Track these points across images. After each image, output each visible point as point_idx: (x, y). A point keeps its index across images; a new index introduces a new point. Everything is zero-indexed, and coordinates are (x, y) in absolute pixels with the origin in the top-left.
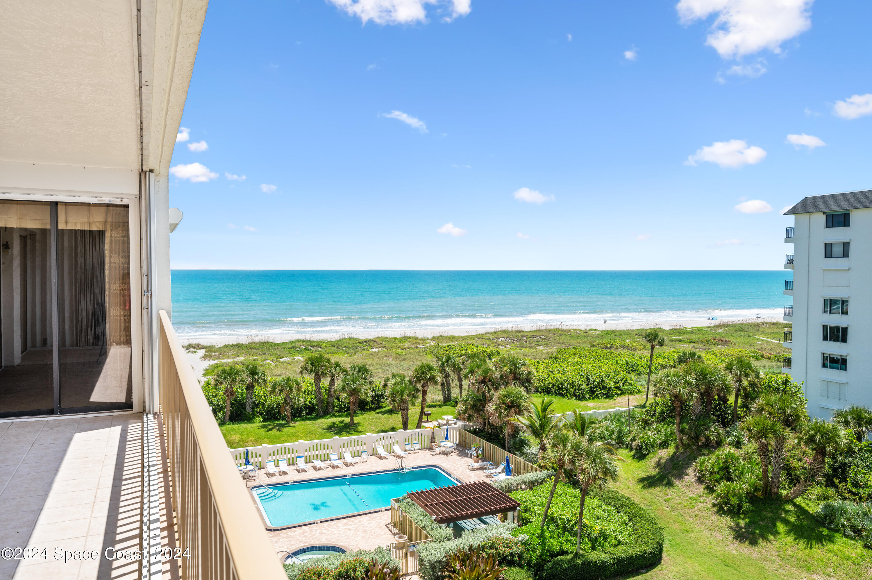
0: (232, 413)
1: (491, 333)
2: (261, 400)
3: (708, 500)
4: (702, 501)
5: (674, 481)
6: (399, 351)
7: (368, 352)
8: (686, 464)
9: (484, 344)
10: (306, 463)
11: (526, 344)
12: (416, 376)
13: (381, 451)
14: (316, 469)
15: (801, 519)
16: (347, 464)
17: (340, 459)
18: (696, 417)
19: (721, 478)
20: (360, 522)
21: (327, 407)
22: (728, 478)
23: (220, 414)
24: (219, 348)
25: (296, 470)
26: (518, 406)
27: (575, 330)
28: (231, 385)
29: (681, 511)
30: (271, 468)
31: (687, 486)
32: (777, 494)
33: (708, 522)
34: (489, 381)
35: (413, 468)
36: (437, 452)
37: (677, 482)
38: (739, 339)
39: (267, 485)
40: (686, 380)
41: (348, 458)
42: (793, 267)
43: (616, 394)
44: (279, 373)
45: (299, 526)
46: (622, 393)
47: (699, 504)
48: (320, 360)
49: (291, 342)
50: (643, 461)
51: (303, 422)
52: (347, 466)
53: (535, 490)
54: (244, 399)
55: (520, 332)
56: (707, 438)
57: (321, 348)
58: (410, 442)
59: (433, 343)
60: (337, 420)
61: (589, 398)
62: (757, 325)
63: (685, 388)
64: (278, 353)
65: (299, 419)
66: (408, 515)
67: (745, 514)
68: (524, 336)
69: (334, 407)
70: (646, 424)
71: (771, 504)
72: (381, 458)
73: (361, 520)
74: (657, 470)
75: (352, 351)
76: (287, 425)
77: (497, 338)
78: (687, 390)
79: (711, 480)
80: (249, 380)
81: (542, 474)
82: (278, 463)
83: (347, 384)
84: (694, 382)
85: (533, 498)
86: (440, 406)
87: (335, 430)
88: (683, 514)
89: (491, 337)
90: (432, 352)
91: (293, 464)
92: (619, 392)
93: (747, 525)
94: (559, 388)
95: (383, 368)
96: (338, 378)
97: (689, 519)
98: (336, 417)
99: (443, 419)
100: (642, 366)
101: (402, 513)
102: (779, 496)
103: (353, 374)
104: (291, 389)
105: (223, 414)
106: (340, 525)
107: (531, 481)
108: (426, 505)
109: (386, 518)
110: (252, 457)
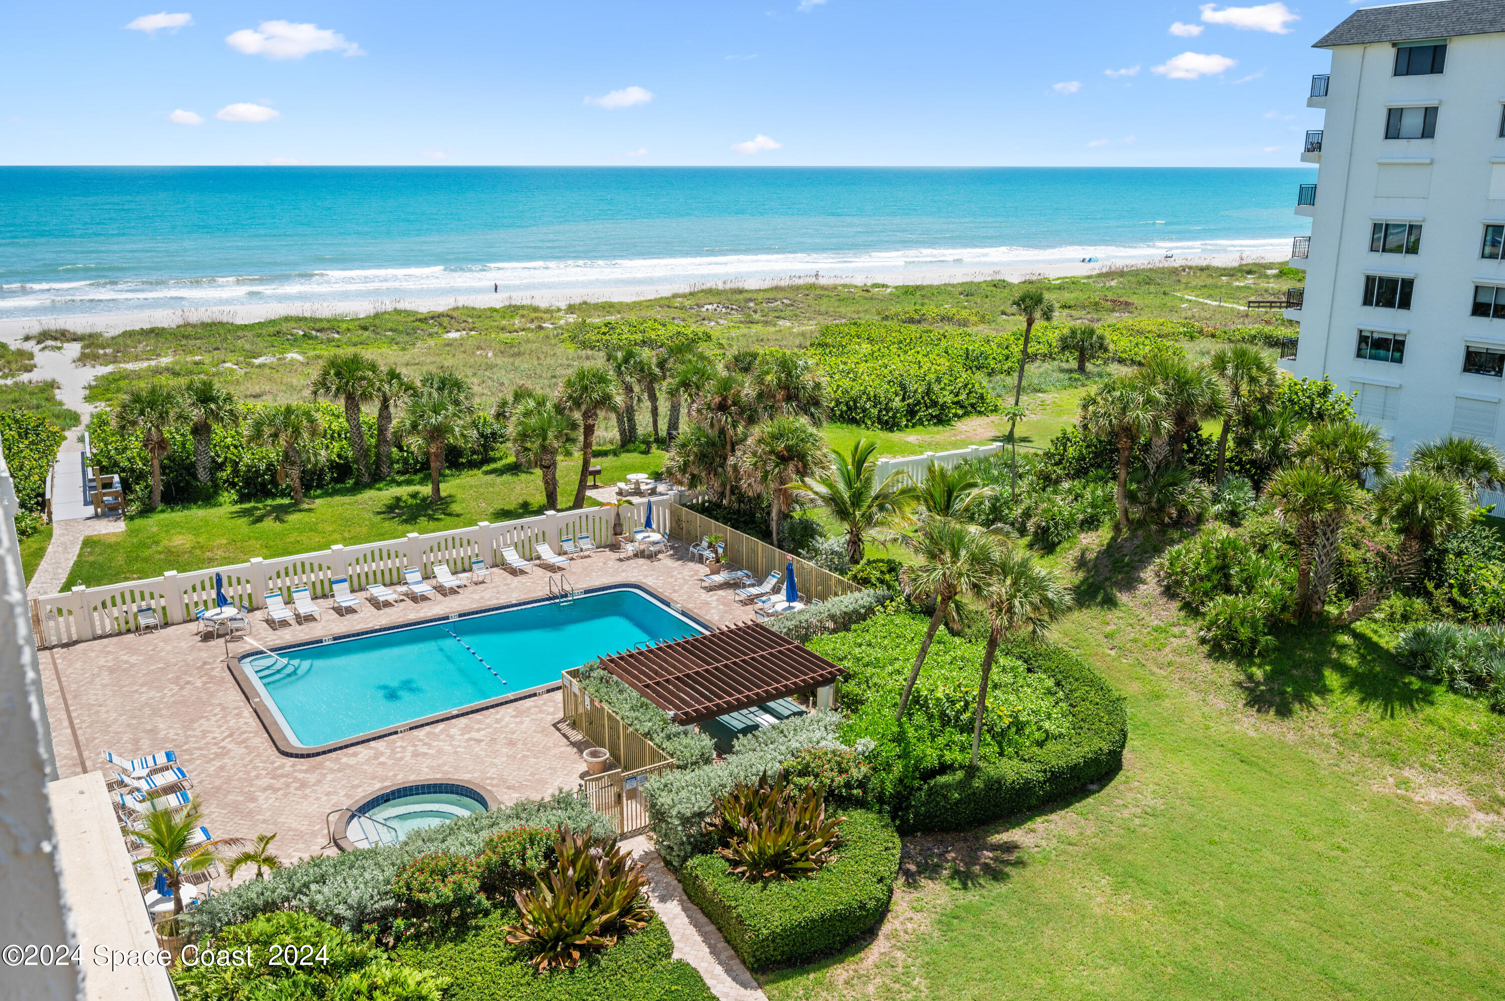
0: (167, 485)
1: (684, 296)
2: (229, 455)
3: (1189, 631)
4: (1177, 633)
5: (1118, 595)
6: (504, 336)
7: (439, 341)
8: (1139, 561)
9: (674, 318)
10: (353, 591)
11: (757, 317)
12: (570, 397)
13: (512, 557)
14: (378, 604)
15: (1370, 661)
16: (441, 590)
17: (426, 578)
18: (1158, 467)
19: (1215, 587)
20: (498, 721)
21: (378, 463)
22: (1226, 585)
23: (137, 488)
24: (113, 338)
25: (334, 608)
26: (802, 457)
27: (845, 286)
28: (157, 427)
29: (1139, 656)
30: (277, 609)
31: (1145, 605)
32: (1320, 614)
33: (1194, 675)
34: (735, 404)
35: (586, 592)
36: (630, 553)
37: (1123, 598)
38: (1150, 300)
39: (272, 650)
40: (1149, 395)
41: (444, 575)
42: (1320, 157)
43: (955, 415)
44: (257, 390)
45: (363, 742)
46: (966, 414)
47: (1172, 639)
48: (354, 367)
49: (272, 322)
50: (1050, 557)
51: (329, 499)
52: (445, 595)
53: (855, 631)
54: (189, 455)
55: (741, 291)
56: (1182, 510)
57: (338, 333)
58: (570, 537)
59: (572, 318)
60: (403, 491)
61: (906, 426)
62: (1174, 271)
63: (1147, 411)
64: (248, 346)
65: (319, 492)
66: (606, 706)
67: (1263, 657)
68: (750, 300)
69: (392, 464)
70: (1047, 481)
71: (1311, 635)
72: (515, 572)
73: (498, 716)
74: (1081, 575)
75: (407, 338)
76: (294, 507)
77: (698, 305)
78: (1149, 416)
79: (1193, 593)
80: (197, 414)
81: (863, 597)
82: (290, 595)
83: (421, 416)
84: (1162, 398)
85: (857, 650)
86: (615, 453)
87: (403, 514)
88: (1144, 662)
89: (687, 303)
90: (573, 339)
91: (324, 596)
92: (960, 412)
93: (1269, 678)
94: (849, 408)
95: (479, 373)
96: (398, 403)
97: (1158, 671)
98: (399, 484)
99: (627, 482)
100: (994, 358)
101: (592, 701)
102: (1323, 618)
103: (430, 394)
104: (297, 432)
105: (146, 488)
106: (453, 731)
107: (845, 613)
108: (648, 686)
109: (552, 710)
110: (230, 585)
